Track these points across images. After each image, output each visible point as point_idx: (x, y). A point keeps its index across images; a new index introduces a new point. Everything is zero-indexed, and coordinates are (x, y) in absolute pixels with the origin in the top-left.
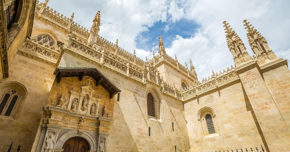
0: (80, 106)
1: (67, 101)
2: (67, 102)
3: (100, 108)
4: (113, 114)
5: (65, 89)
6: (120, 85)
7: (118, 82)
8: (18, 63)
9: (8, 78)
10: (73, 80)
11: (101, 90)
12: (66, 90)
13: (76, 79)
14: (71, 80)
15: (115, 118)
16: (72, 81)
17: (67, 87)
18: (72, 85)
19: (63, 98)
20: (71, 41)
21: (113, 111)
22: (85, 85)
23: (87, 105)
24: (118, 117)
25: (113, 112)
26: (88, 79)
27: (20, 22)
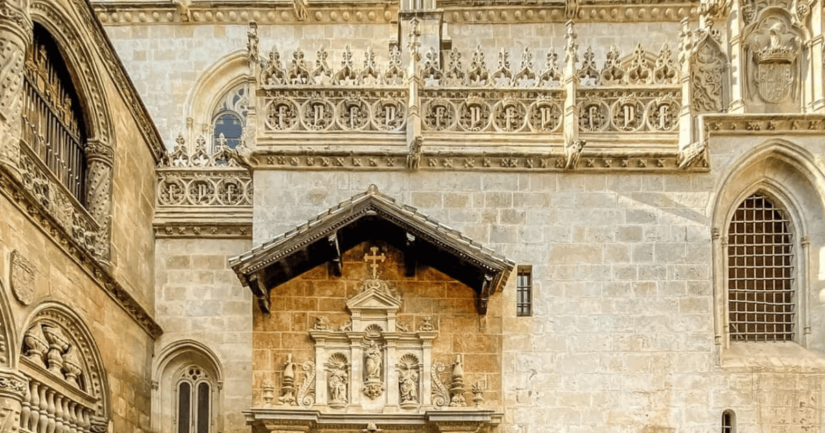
0: (357, 384)
1: (308, 374)
2: (310, 378)
3: (439, 369)
4: (499, 386)
5: (293, 330)
6: (525, 227)
7: (514, 212)
8: (168, 271)
9: (164, 335)
10: (311, 283)
11: (429, 290)
12: (296, 335)
13: (323, 274)
14: (306, 284)
15: (511, 401)
16: (311, 292)
17: (298, 320)
18: (311, 306)
19: (294, 367)
20: (267, 101)
21: (499, 369)
22: (362, 288)
23: (382, 373)
24: (530, 393)
25: (500, 375)
26: (366, 257)
27: (99, 128)
